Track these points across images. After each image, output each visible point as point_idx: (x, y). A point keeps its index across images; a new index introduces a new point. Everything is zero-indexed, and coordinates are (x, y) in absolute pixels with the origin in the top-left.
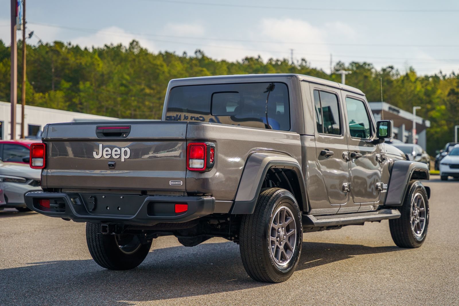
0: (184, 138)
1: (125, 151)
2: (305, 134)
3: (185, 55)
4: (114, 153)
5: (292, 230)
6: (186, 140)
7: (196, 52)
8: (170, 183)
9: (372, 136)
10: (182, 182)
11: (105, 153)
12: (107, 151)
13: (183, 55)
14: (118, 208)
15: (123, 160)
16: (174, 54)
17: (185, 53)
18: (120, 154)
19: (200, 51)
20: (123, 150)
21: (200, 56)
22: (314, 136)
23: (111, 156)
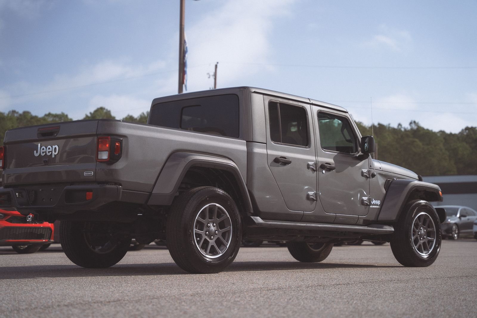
0: (95, 133)
1: (55, 148)
2: (253, 141)
3: (400, 127)
4: (48, 150)
5: (228, 227)
6: (97, 135)
7: (411, 123)
8: (85, 174)
9: (357, 152)
10: (93, 172)
11: (42, 151)
12: (43, 149)
13: (398, 127)
14: (51, 199)
15: (53, 156)
16: (389, 126)
17: (400, 125)
18: (52, 152)
19: (415, 122)
20: (54, 147)
21: (415, 127)
22: (266, 144)
23: (46, 153)
